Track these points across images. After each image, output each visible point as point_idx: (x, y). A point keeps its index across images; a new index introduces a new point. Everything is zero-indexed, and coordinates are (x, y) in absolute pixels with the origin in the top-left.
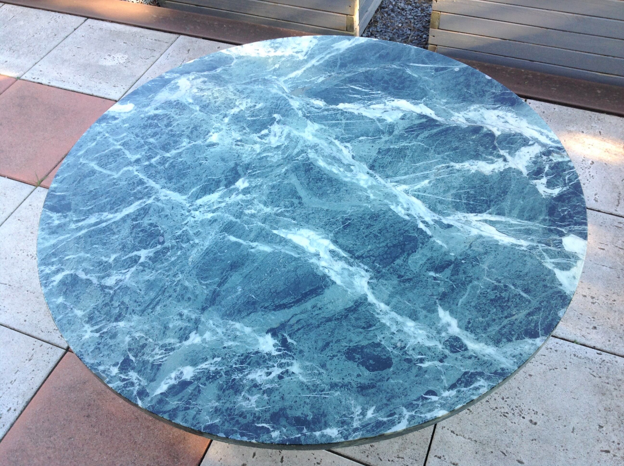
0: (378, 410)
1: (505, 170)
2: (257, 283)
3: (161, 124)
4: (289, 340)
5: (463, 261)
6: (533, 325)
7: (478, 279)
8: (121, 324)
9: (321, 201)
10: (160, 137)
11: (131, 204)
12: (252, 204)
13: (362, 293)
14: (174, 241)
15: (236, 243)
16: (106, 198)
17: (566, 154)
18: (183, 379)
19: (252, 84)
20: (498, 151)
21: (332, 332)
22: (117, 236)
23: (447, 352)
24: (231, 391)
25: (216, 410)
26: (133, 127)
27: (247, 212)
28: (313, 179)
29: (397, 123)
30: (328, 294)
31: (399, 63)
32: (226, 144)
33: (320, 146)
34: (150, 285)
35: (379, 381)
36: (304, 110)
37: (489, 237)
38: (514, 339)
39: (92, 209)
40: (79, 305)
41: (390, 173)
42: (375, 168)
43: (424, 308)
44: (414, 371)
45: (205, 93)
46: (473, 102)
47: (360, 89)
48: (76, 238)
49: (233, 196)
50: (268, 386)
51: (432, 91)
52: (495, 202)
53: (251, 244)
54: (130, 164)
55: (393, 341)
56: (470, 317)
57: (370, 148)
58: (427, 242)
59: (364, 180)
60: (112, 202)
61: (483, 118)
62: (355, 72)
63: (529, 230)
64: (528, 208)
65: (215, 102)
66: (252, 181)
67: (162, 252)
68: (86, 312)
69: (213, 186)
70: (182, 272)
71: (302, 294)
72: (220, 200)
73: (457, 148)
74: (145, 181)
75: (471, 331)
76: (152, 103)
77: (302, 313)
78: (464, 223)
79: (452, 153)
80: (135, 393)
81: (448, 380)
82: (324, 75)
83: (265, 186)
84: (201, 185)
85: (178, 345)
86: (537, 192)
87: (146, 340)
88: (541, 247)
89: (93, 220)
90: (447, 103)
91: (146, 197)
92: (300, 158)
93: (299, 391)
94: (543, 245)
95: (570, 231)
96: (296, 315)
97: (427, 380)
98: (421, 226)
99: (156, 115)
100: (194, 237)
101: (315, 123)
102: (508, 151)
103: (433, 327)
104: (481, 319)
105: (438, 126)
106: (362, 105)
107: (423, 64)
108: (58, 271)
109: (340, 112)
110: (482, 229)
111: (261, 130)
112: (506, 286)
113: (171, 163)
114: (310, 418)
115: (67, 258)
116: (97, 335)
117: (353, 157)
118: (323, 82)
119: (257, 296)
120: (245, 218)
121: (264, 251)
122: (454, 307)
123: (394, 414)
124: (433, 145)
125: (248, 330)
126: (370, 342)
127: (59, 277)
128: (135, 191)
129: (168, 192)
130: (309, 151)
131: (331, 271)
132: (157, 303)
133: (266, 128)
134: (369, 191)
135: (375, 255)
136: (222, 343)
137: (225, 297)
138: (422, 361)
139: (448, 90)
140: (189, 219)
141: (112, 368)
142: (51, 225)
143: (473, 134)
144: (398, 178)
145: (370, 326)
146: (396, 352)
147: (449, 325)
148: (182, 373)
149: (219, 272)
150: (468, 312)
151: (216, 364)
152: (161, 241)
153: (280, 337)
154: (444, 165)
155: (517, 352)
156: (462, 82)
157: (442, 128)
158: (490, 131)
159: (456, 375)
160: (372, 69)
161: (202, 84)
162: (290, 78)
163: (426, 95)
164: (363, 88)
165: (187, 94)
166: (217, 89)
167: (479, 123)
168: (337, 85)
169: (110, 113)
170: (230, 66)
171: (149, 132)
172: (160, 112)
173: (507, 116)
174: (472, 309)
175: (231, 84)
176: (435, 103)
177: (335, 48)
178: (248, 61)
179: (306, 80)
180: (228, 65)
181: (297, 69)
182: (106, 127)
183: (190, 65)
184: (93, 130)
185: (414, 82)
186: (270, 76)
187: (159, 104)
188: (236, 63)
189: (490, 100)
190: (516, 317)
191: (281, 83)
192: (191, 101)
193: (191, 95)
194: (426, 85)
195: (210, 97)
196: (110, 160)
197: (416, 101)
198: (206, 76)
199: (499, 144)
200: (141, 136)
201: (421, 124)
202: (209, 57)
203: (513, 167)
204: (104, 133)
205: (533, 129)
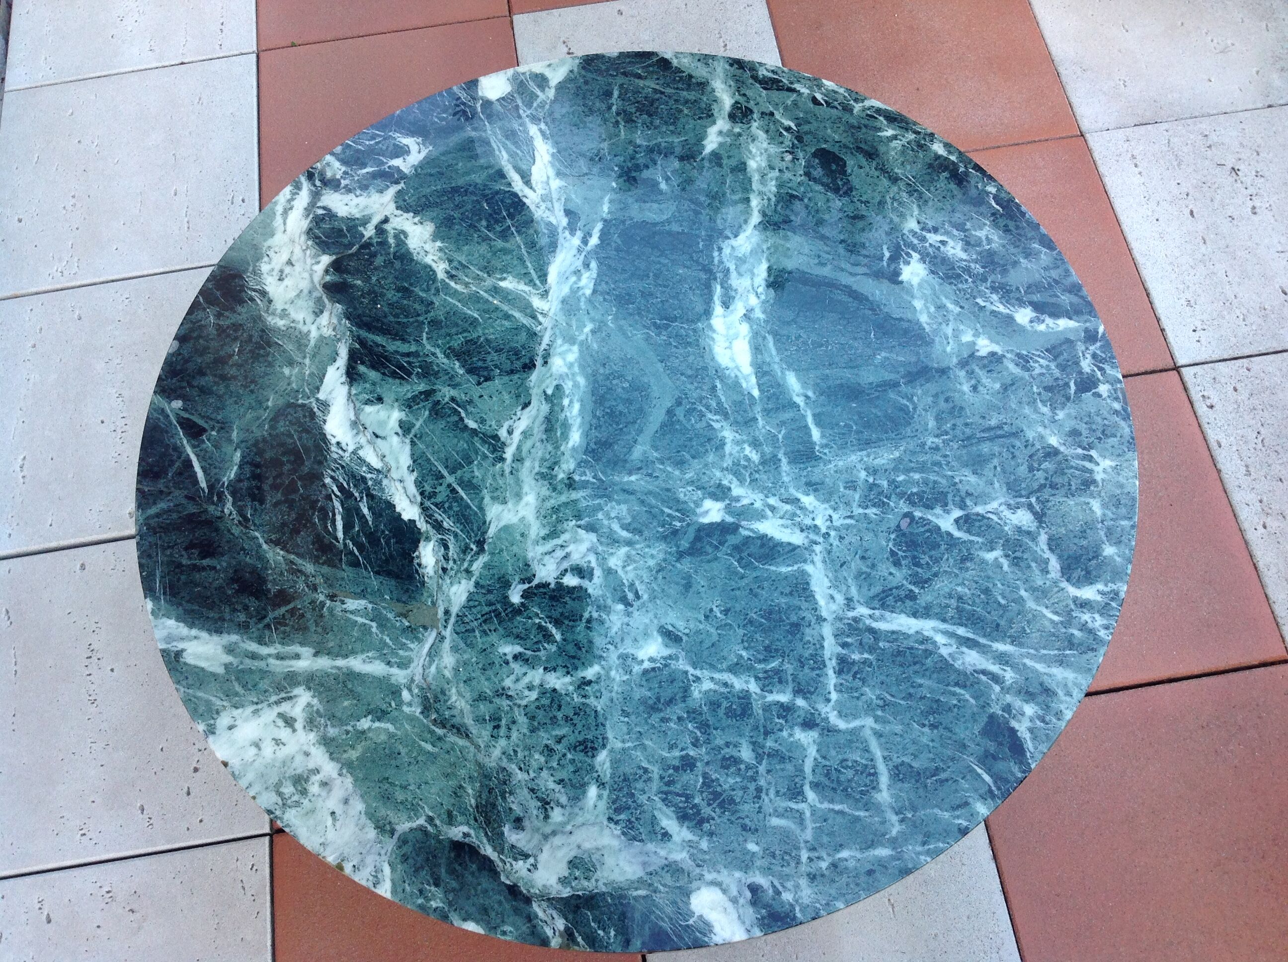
0: (879, 129)
1: (407, 211)
2: (851, 347)
3: (696, 781)
4: (887, 254)
5: (616, 169)
6: (650, 69)
7: (630, 142)
8: (1054, 441)
9: (652, 381)
10: (727, 745)
11: (893, 632)
12: (736, 464)
13: (757, 233)
14: (892, 504)
15: (819, 423)
16: (920, 686)
17: (318, 165)
18: (1034, 314)
20: (370, 238)
22: (959, 589)
23: (755, 116)
24: (996, 259)
25: (1028, 254)
26: (744, 828)
27: (755, 457)
29: (397, 400)
30: (789, 265)
31: (211, 508)
32: (651, 615)
33: (537, 469)
34: (977, 464)
35: (845, 146)
36: (466, 565)
37: (553, 165)
38: (684, 75)
39: (957, 684)
40: (1089, 519)
41: (523, 336)
42: (528, 361)
43: (720, 165)
44: (806, 128)
45: (551, 785)
46: (265, 331)
47: (339, 518)
48: (1021, 645)
49: (745, 502)
50: (955, 232)
51: (270, 404)
52: (483, 190)
53: (802, 404)
54: (829, 730)
55: (790, 165)
56: (692, 122)
57: (486, 397)
58: (616, 219)
59: (564, 359)
60: (917, 667)
61: (298, 296)
62: (292, 562)
63: (506, 136)
64: (465, 154)
65: (559, 741)
66: (695, 502)
67: (921, 498)
68: (1087, 500)
69: (753, 549)
70: (923, 445)
71: (818, 289)
72: (769, 513)
73: (401, 289)
74: (834, 662)
75: (710, 110)
76: (656, 863)
77: (842, 270)
78: (551, 201)
79: (417, 290)
80: (1098, 344)
81: (788, 98)
82: (339, 607)
83: (687, 476)
84: (766, 567)
85: (1009, 355)
86: (426, 159)
87: (1039, 394)
88: (524, 112)
89: (972, 659)
90: (291, 363)
91: (861, 626)
92: (589, 477)
93: (930, 204)
94: (521, 112)
95: (474, 99)
96: (851, 274)
97: (806, 113)
98: (594, 241)
99: (683, 817)
100: (860, 483)
101: (488, 519)
102: (361, 229)
103: (737, 143)
104: (686, 111)
105: (362, 342)
106: (385, 482)
107: (192, 466)
108: (1084, 605)
109: (428, 504)
110: (545, 179)
111: (571, 590)
112: (618, 114)
113: (765, 660)
114: (946, 174)
115: (1056, 618)
116: (1093, 453)
117: (526, 405)
118: (362, 595)
119: (868, 332)
120: (768, 450)
121: (799, 379)
122: (692, 141)
123: (868, 115)
124: (417, 321)
125: (918, 304)
126: (811, 183)
127: (1089, 593)
128: (866, 656)
129: (822, 601)
130: (561, 476)
131: (756, 285)
132: (990, 429)
133: (559, 586)
134: (582, 337)
135: (688, 257)
136: (959, 314)
137: (903, 364)
138: (788, 129)
139: (252, 382)
140: (837, 523)
141: (1105, 395)
142: (1040, 712)
143: (353, 286)
144: (526, 321)
145: (792, 196)
146: (801, 155)
147: (720, 133)
148: (1031, 322)
149: (880, 402)
150: (687, 127)
151: (987, 299)
152: (908, 520)
153: (893, 267)
154: (452, 284)
155: (699, 64)
156: (215, 376)
157: (363, 333)
158: (327, 271)
159: (775, 95)
160: (261, 541)
161: (526, 823)
162: (389, 663)
163: (290, 405)
164: (334, 515)
165: (580, 820)
166: (520, 776)
167: (316, 294)
168: (355, 564)
169: (748, 923)
170: (430, 820)
171: (731, 781)
172: (668, 817)
173: (273, 270)
174: (680, 125)
175: (487, 760)
176: (303, 380)
177: (229, 659)
178: (386, 798)
179: (374, 630)
180: (430, 828)
181: (352, 675)
182: (789, 884)
183: (483, 914)
184: (818, 901)
185: (261, 445)
186: (406, 709)
187: (651, 847)
188: (410, 819)
189: (244, 310)
190: (653, 86)
191: (416, 669)
192: (593, 791)
193: (576, 810)
194: (258, 423)
195: (555, 764)
196: (850, 774)
197: (316, 410)
198: (497, 839)
199: (351, 245)
200: (752, 787)
201: (373, 367)
202: (428, 899)
203: (392, 206)
204: (803, 868)
205: (285, 224)
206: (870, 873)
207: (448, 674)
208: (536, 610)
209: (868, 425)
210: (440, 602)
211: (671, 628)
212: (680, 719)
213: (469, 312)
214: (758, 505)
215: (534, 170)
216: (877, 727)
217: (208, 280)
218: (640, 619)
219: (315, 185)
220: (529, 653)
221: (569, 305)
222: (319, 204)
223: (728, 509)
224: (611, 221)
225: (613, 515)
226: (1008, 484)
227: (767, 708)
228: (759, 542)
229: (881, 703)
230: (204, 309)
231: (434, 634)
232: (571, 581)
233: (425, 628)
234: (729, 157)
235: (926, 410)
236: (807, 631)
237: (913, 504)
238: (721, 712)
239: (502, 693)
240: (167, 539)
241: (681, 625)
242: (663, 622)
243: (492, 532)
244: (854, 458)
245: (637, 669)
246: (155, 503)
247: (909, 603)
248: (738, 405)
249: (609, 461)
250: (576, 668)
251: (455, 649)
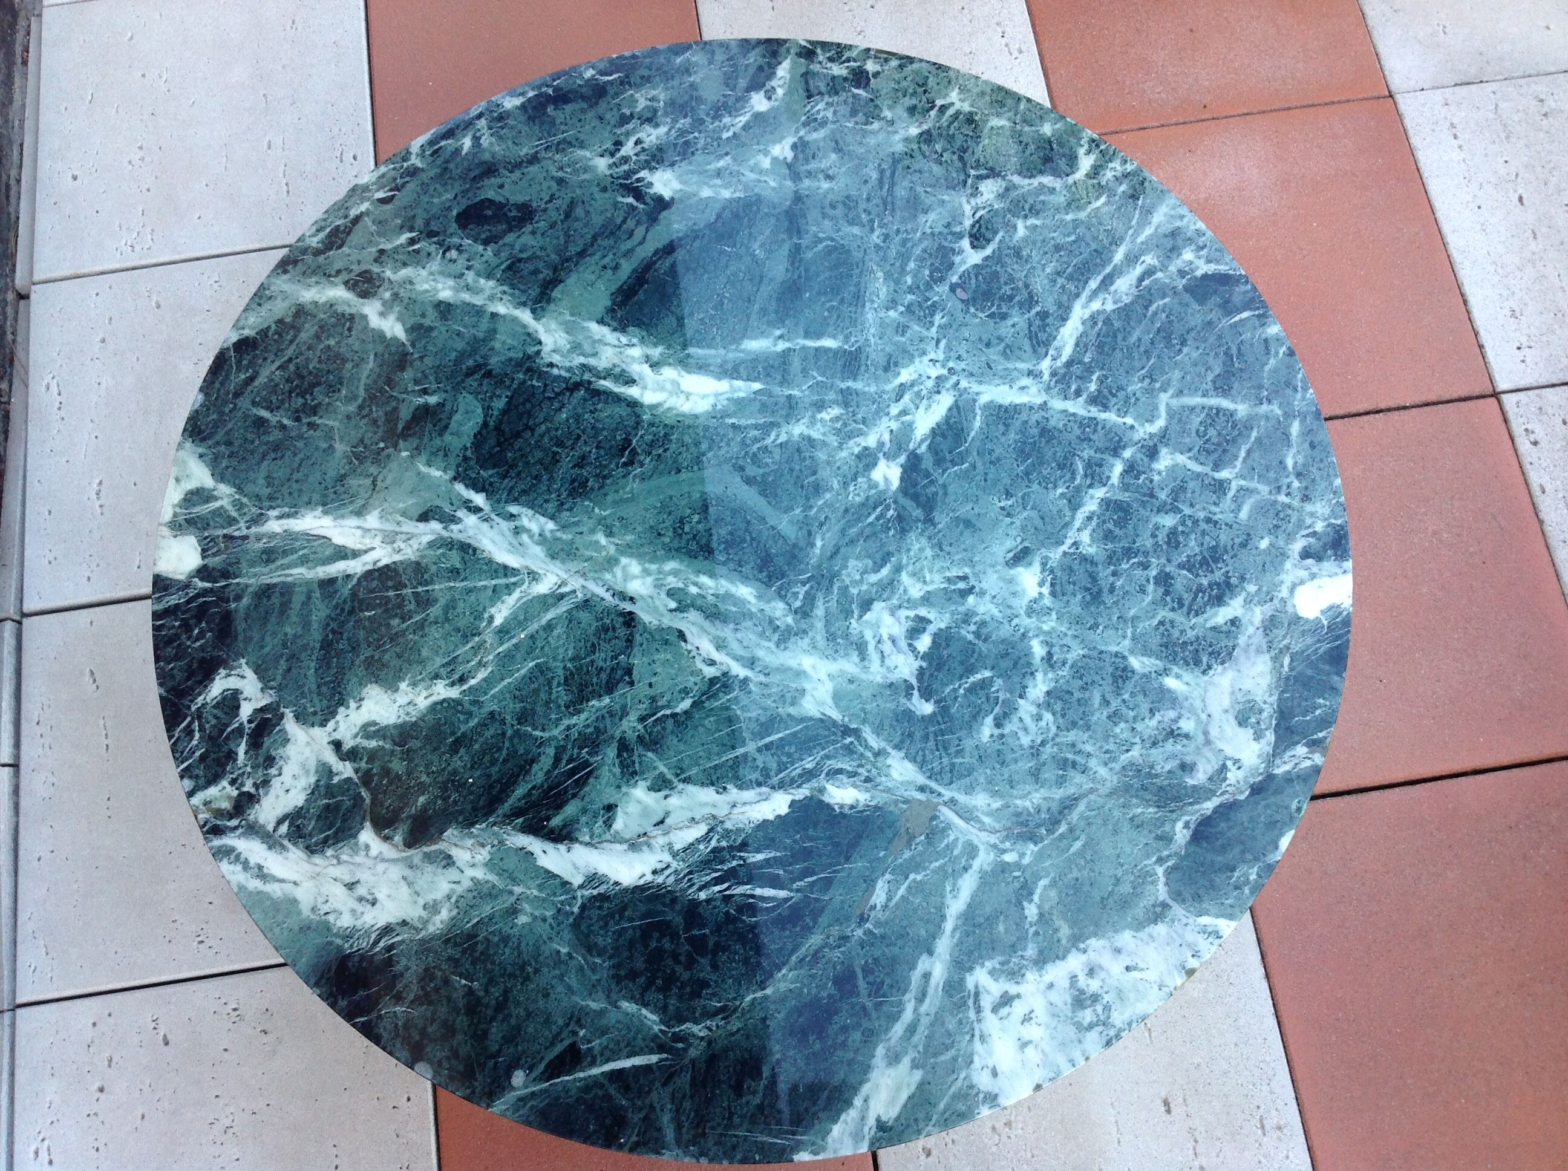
0: (457, 151)
1: (333, 714)
2: (735, 274)
3: (1186, 577)
4: (630, 200)
5: (382, 445)
6: (245, 362)
7: (349, 417)
8: (914, 131)
10: (1154, 536)
11: (1077, 345)
12: (838, 432)
13: (544, 320)
14: (936, 298)
15: (819, 336)
16: (1139, 340)
17: (201, 816)
18: (762, 93)
19: (1055, 807)
20: (357, 771)
21: (567, 236)
22: (1048, 270)
23: (376, 269)
24: (680, 101)
25: (687, 70)
26: (1244, 545)
27: (836, 411)
28: (744, 541)
29: (619, 787)
30: (603, 301)
31: (693, 1053)
32: (990, 571)
33: (772, 645)
34: (915, 206)
35: (467, 191)
36: (869, 754)
37: (343, 517)
38: (274, 327)
39: (1146, 308)
40: (1008, 133)
41: (584, 616)
42: (621, 619)
43: (431, 329)
44: (419, 223)
45: (1153, 723)
46: (449, 938)
47: (758, 892)
48: (1122, 239)
49: (886, 437)
50: (630, 126)
51: (564, 950)
52: (343, 610)
53: (788, 345)
54: (1164, 436)
55: (465, 256)
56: (350, 341)
57: (653, 680)
58: (458, 466)
59: (634, 577)
60: (1120, 337)
61: (410, 884)
62: (802, 960)
63: (269, 561)
64: (273, 619)
65: (1106, 703)
66: (870, 487)
67: (938, 270)
68: (988, 128)
69: (945, 446)
70: (877, 246)
71: (647, 282)
72: (908, 418)
73: (455, 748)
74: (1093, 409)
75: (343, 315)
76: (1259, 639)
77: (632, 250)
78: (397, 533)
79: (463, 728)
81: (366, 227)
82: (878, 914)
83: (836, 486)
84: (970, 439)
85: (802, 133)
86: (260, 671)
87: (857, 123)
88: (240, 529)
89: (1124, 285)
90: (512, 912)
91: (1062, 371)
92: (802, 591)
93: (582, 137)
94: (237, 534)
95: (187, 586)
96: (641, 243)
97: (396, 216)
98: (479, 499)
99: (1219, 600)
100: (902, 320)
101: (818, 716)
102: (336, 780)
103: (406, 301)
104: (332, 342)
105: (516, 813)
106: (728, 825)
107: (622, 1071)
108: (1096, 171)
109: (775, 781)
110: (359, 532)
111: (935, 644)
112: (298, 419)
113: (1073, 473)
114: (550, 110)
115: (1103, 199)
116: (939, 103)
117: (682, 636)
118: (870, 884)
119: (722, 252)
120: (831, 396)
121: (756, 338)
122: (380, 349)
123: (432, 155)
124: (511, 738)
125: (706, 193)
126: (501, 243)
127: (1086, 163)
128: (1094, 377)
129: (1024, 399)
130: (790, 620)
131: (616, 343)
132: (881, 181)
133: (926, 657)
134: (612, 550)
135: (547, 402)
136: (735, 160)
137: (775, 232)
138: (412, 242)
139: (522, 968)
140: (940, 356)
141: (878, 68)
142: (1193, 247)
143: (425, 809)
144: (563, 607)
145: (509, 268)
146: (456, 240)
147: (382, 314)
148: (769, 98)
149: (813, 269)
150: (356, 347)
151: (726, 128)
152: (959, 290)
153: (649, 200)
154: (473, 682)
155: (267, 306)
156: (493, 1019)
157: (506, 807)
158: (386, 839)
159: (355, 238)
160: (759, 994)
161: (1188, 759)
162: (966, 869)
163: (576, 925)
164: (753, 896)
165: (1198, 704)
166: (1135, 753)
167: (417, 860)
168: (828, 883)
169: (1338, 570)
170: (1160, 861)
171: (1192, 543)
172: (1216, 614)
173: (353, 911)
174: (349, 355)
175: (1109, 784)
176: (544, 900)
177: (906, 1061)
178: (1125, 904)
179: (919, 877)
180: (1170, 864)
181: (968, 916)
182: (1308, 521)
183: (1275, 827)
184: (1330, 501)
185: (622, 973)
186: (1026, 860)
187: (1242, 640)
188: (1154, 883)
189: (404, 961)
190: (274, 367)
191: (981, 838)
192: (1170, 682)
193: (1186, 704)
194: (588, 972)
195: (1131, 714)
196: (1212, 432)
197: (595, 892)
198: (1200, 793)
199: (358, 799)
200: (1203, 526)
201: (559, 806)
202: (1247, 882)
203: (317, 731)
204: (1296, 503)
205: (282, 881)
206: (1312, 446)
207: (997, 804)
208: (948, 690)
209: (836, 291)
210: (906, 794)
211: (1011, 555)
212: (1114, 574)
213: (523, 672)
214: (894, 425)
215: (338, 539)
216: (1171, 392)
217: (333, 1006)
218: (991, 582)
219: (236, 828)
220: (997, 709)
221: (557, 551)
222: (270, 828)
223: (888, 456)
224: (458, 473)
225: (858, 577)
226: (948, 188)
227: (1125, 487)
228: (939, 439)
229: (1148, 380)
230: (380, 1017)
231: (944, 810)
232: (924, 643)
233: (934, 818)
234: (423, 316)
235: (839, 230)
236: (1052, 423)
237: (941, 280)
238: (1117, 531)
239: (1035, 751)
240: (718, 1120)
241: (1009, 543)
242: (1001, 560)
243: (836, 715)
244: (870, 316)
245: (1047, 601)
246: (659, 1130)
247: (1050, 320)
248: (764, 408)
249: (789, 564)
250: (1029, 664)
251: (969, 790)
